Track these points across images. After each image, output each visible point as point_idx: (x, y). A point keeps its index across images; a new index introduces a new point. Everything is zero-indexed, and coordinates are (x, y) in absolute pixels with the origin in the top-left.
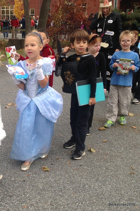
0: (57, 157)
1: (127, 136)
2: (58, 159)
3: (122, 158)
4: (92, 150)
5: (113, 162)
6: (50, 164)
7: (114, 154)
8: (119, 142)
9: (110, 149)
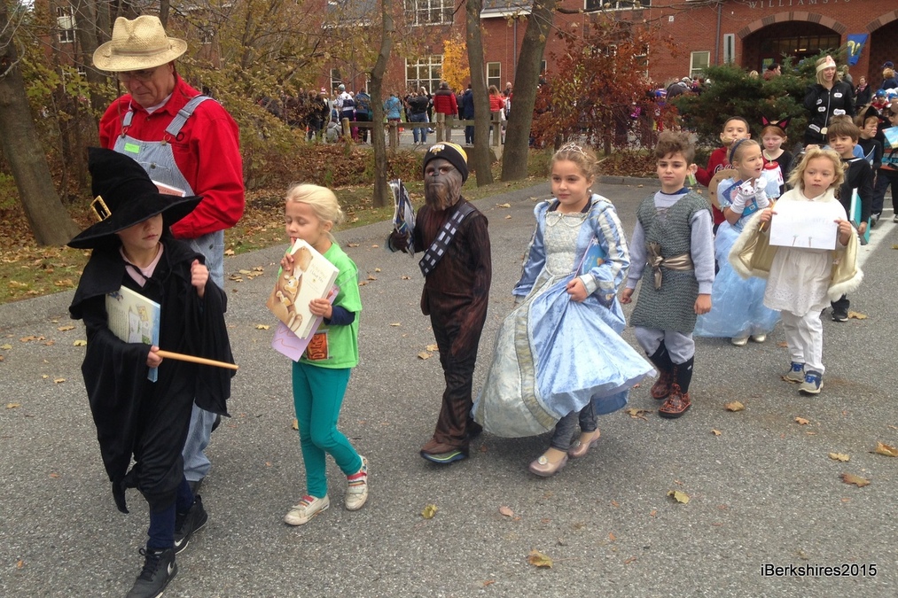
0: (575, 520)
1: (782, 450)
2: (578, 526)
3: (769, 521)
4: (679, 496)
5: (745, 535)
6: (555, 542)
7: (744, 509)
8: (760, 467)
9: (732, 493)
